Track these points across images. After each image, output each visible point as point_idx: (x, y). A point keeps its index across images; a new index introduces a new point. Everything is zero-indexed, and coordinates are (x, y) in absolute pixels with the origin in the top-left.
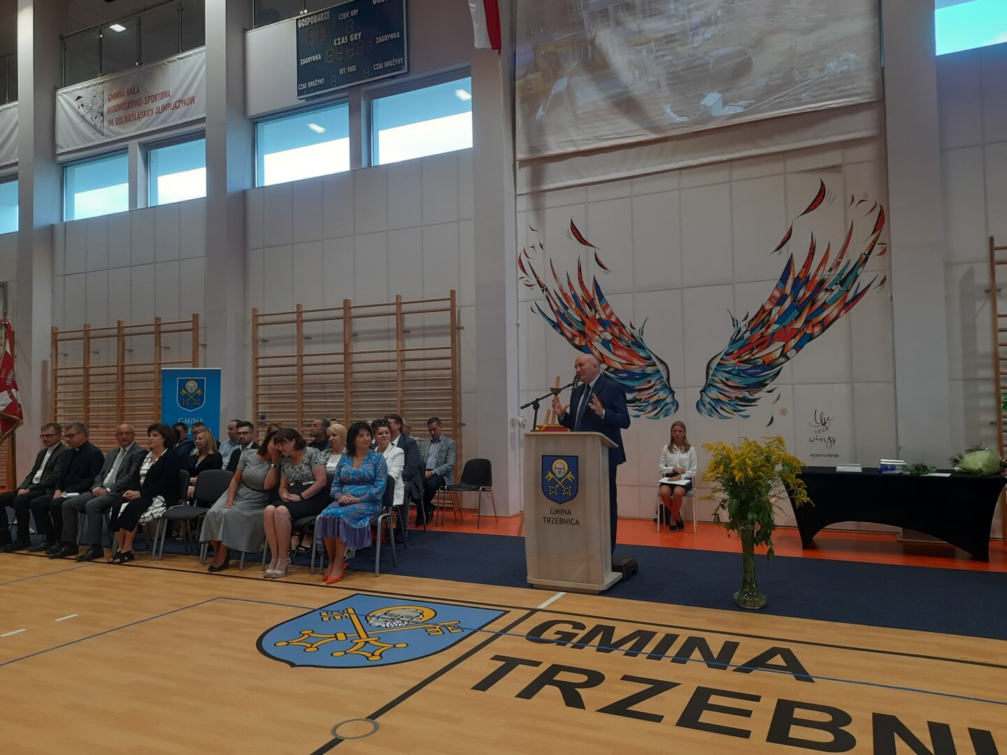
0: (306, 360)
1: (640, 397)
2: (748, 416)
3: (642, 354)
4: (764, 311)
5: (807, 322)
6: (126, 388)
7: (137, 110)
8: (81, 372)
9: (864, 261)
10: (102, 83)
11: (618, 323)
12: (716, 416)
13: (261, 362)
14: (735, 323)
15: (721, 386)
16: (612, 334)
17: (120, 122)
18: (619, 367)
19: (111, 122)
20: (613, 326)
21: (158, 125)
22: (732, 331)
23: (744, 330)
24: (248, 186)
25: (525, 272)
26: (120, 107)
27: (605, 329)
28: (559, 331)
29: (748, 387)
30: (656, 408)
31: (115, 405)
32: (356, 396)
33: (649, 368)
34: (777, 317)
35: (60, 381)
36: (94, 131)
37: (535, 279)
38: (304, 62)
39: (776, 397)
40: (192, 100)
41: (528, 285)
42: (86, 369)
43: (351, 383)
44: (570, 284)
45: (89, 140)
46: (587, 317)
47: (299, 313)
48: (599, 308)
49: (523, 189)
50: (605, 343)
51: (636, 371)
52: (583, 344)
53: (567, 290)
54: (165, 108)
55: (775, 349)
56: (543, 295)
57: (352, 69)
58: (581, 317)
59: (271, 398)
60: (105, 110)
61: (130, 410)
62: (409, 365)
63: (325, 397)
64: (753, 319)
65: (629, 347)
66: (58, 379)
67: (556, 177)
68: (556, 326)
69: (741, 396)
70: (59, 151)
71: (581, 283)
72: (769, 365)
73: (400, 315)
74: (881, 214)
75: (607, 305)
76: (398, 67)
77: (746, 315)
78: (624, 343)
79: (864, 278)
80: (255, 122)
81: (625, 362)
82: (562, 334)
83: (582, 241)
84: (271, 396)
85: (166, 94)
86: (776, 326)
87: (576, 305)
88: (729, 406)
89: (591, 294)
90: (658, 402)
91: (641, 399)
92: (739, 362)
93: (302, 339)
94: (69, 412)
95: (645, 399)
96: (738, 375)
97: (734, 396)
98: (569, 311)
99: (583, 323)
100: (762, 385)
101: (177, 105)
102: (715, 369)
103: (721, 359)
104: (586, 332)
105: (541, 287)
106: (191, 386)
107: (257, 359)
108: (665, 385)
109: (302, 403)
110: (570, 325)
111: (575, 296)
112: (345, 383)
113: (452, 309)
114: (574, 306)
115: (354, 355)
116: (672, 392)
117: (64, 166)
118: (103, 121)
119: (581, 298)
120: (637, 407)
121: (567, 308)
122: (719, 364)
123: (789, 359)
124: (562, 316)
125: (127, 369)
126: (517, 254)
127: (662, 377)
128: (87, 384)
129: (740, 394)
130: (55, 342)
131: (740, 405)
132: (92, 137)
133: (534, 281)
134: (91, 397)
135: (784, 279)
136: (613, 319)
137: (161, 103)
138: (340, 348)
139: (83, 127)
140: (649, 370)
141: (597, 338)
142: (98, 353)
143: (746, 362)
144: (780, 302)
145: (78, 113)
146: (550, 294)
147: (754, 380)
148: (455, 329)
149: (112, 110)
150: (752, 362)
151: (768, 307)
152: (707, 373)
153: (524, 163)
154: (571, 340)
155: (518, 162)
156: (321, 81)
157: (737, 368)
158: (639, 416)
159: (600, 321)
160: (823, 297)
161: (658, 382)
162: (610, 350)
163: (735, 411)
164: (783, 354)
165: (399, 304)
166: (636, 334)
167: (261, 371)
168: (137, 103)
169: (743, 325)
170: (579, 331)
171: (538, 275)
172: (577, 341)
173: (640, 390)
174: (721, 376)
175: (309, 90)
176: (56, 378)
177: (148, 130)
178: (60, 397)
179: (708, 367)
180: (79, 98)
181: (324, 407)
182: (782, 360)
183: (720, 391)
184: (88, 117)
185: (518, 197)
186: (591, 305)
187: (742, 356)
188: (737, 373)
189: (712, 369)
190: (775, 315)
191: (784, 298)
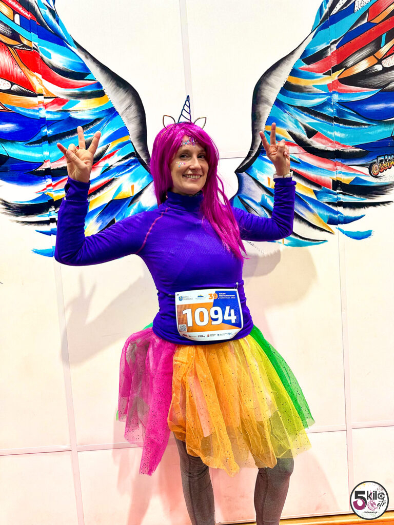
2: (367, 235)
3: (58, 60)
15: (294, 151)
33: (82, 104)
69: (347, 179)
81: (5, 86)
88: (315, 210)
92: (343, 81)
97: (328, 178)
102: (278, 103)
103: (294, 73)
122: (288, 88)
127: (124, 132)
129: (344, 173)
131: (345, 205)
140: (84, 109)
147: (381, 133)
150: (376, 80)
163: (332, 222)
174: (294, 123)
179: (257, 98)
187: (351, 62)
188: (338, 111)
189: (267, 102)
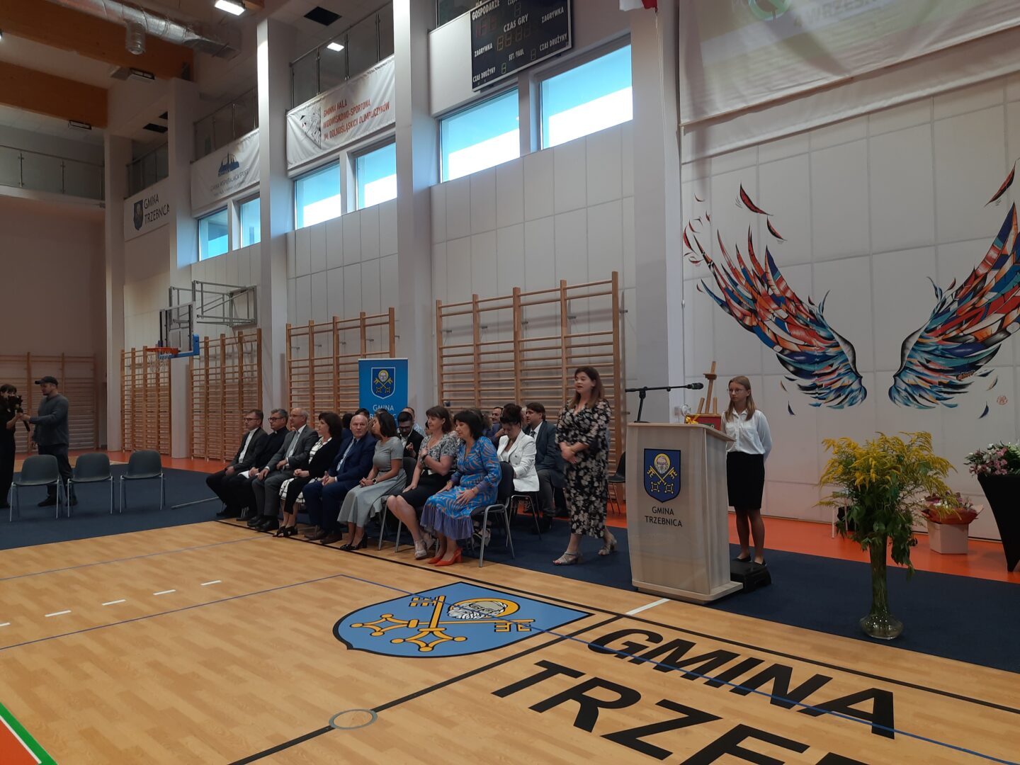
0: (483, 349)
1: (821, 383)
2: (956, 406)
3: (822, 333)
4: (977, 277)
6: (340, 378)
7: (345, 122)
8: (307, 363)
10: (319, 101)
11: (795, 299)
12: (913, 408)
13: (445, 352)
14: (938, 292)
15: (920, 369)
16: (787, 312)
17: (333, 134)
18: (796, 349)
20: (788, 303)
21: (361, 133)
22: (934, 303)
23: (950, 300)
24: (433, 181)
25: (690, 247)
26: (333, 121)
27: (779, 306)
28: (728, 310)
29: (957, 370)
30: (840, 396)
31: (332, 393)
32: (527, 384)
33: (831, 349)
34: (993, 283)
35: (294, 371)
36: (314, 145)
37: (701, 255)
38: (478, 53)
39: (992, 382)
40: (387, 106)
41: (693, 262)
42: (311, 360)
43: (521, 371)
44: (739, 257)
45: (311, 154)
46: (759, 293)
47: (475, 303)
48: (772, 283)
49: (688, 156)
50: (779, 322)
51: (816, 353)
52: (755, 324)
53: (736, 265)
54: (366, 117)
55: (991, 323)
56: (709, 272)
57: (520, 53)
58: (752, 294)
59: (454, 386)
60: (322, 125)
61: (345, 398)
62: (575, 351)
63: (500, 385)
64: (961, 288)
65: (807, 325)
66: (292, 370)
67: (723, 139)
68: (724, 305)
69: (946, 381)
70: (290, 167)
71: (752, 255)
72: (984, 343)
73: (564, 300)
75: (782, 279)
76: (563, 44)
77: (953, 281)
78: (801, 321)
80: (440, 119)
81: (802, 343)
82: (731, 313)
83: (755, 209)
84: (455, 384)
85: (367, 104)
86: (993, 294)
87: (747, 281)
88: (930, 394)
89: (763, 267)
90: (842, 388)
91: (822, 385)
92: (944, 340)
93: (478, 328)
94: (301, 399)
95: (826, 386)
96: (943, 356)
97: (937, 381)
98: (738, 287)
99: (754, 300)
100: (974, 367)
101: (376, 112)
102: (913, 349)
103: (921, 337)
104: (758, 310)
105: (708, 262)
106: (383, 375)
107: (441, 349)
108: (851, 368)
109: (479, 391)
110: (740, 303)
111: (745, 271)
112: (515, 371)
113: (614, 292)
114: (744, 282)
115: (525, 343)
116: (859, 377)
117: (294, 180)
118: (320, 135)
119: (752, 273)
120: (817, 395)
121: (736, 285)
122: (918, 343)
123: (1009, 334)
124: (731, 293)
125: (341, 361)
126: (681, 229)
127: (847, 360)
128: (313, 374)
129: (944, 379)
130: (289, 337)
131: (945, 392)
132: (313, 151)
133: (700, 257)
134: (316, 386)
135: (1003, 235)
136: (788, 295)
137: (363, 112)
138: (510, 336)
139: (306, 143)
140: (831, 352)
141: (770, 316)
142: (321, 346)
143: (953, 339)
144: (998, 264)
146: (717, 270)
147: (962, 362)
148: (617, 313)
149: (326, 125)
150: (961, 340)
151: (982, 271)
152: (903, 355)
153: (689, 127)
154: (741, 320)
155: (683, 128)
156: (492, 70)
157: (940, 347)
158: (819, 405)
159: (774, 298)
161: (842, 365)
162: (786, 331)
163: (938, 399)
164: (1002, 329)
165: (563, 289)
166: (816, 310)
167: (446, 361)
168: (346, 115)
169: (949, 295)
170: (750, 310)
171: (704, 250)
172: (747, 322)
173: (820, 375)
174: (920, 357)
175: (482, 81)
176: (290, 369)
177: (354, 139)
178: (294, 385)
179: (904, 347)
180: (303, 117)
181: (500, 394)
182: (1000, 336)
183: (919, 377)
184: (310, 133)
185: (683, 166)
186: (764, 280)
187: (948, 332)
188: (942, 352)
189: (908, 349)
190: (991, 280)
191: (1003, 258)
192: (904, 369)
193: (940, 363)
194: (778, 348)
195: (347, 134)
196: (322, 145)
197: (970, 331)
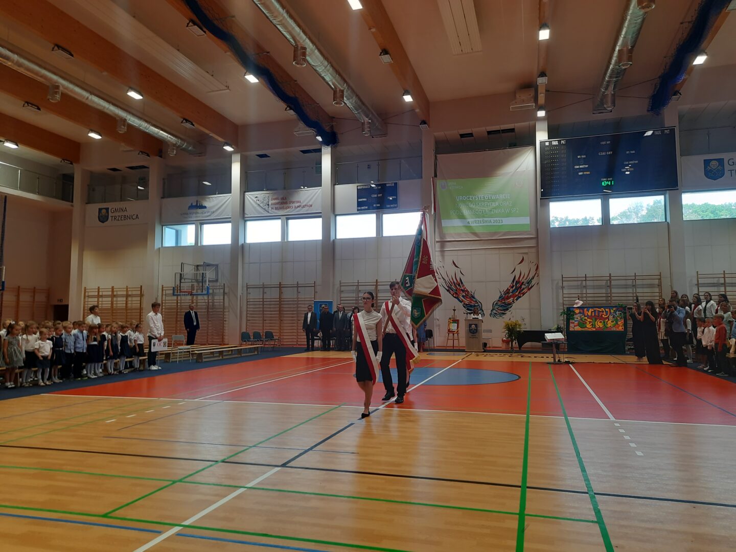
4: (508, 290)
5: (519, 293)
7: (285, 206)
8: (261, 300)
9: (533, 278)
10: (269, 194)
11: (467, 291)
12: (495, 318)
14: (500, 292)
16: (465, 294)
17: (276, 209)
18: (467, 303)
19: (272, 208)
22: (500, 294)
24: (334, 238)
26: (278, 203)
27: (463, 292)
29: (504, 310)
35: (249, 303)
36: (264, 211)
38: (360, 200)
39: (511, 313)
40: (311, 206)
41: (439, 278)
42: (263, 299)
44: (453, 280)
45: (262, 214)
46: (458, 289)
47: (359, 283)
48: (461, 286)
50: (463, 296)
52: (456, 296)
53: (452, 281)
54: (298, 207)
55: (511, 300)
56: (444, 281)
57: (379, 205)
58: (456, 288)
60: (270, 203)
64: (505, 292)
65: (470, 298)
67: (448, 247)
68: (448, 291)
70: (246, 216)
71: (456, 279)
72: (510, 304)
74: (537, 266)
75: (464, 285)
76: (395, 207)
77: (503, 290)
78: (469, 296)
79: (533, 282)
80: (336, 215)
82: (450, 293)
83: (457, 267)
85: (299, 202)
86: (511, 294)
87: (454, 285)
89: (459, 282)
96: (501, 306)
97: (500, 312)
99: (456, 290)
100: (508, 309)
104: (457, 293)
105: (443, 279)
107: (341, 298)
110: (452, 291)
111: (454, 282)
116: (483, 311)
117: (246, 221)
118: (269, 208)
119: (456, 283)
123: (514, 303)
124: (450, 288)
125: (283, 300)
126: (436, 269)
128: (264, 305)
129: (502, 312)
130: (247, 288)
133: (441, 277)
134: (265, 310)
135: (513, 281)
136: (466, 289)
137: (294, 205)
139: (258, 208)
140: (476, 304)
141: (461, 295)
143: (503, 303)
144: (512, 287)
145: (256, 203)
146: (446, 281)
147: (505, 308)
149: (273, 204)
150: (505, 303)
151: (509, 288)
152: (493, 306)
153: (437, 242)
154: (453, 295)
156: (367, 207)
157: (501, 304)
159: (462, 289)
160: (523, 286)
162: (465, 299)
164: (513, 301)
166: (473, 294)
168: (286, 203)
169: (502, 293)
170: (455, 293)
174: (497, 307)
175: (361, 210)
176: (247, 302)
177: (289, 214)
180: (256, 197)
183: (496, 311)
184: (261, 205)
185: (436, 252)
186: (459, 285)
190: (511, 291)
191: (513, 286)
192: (493, 309)
193: (500, 308)
194: (463, 303)
195: (286, 211)
196: (270, 211)
197: (507, 301)
